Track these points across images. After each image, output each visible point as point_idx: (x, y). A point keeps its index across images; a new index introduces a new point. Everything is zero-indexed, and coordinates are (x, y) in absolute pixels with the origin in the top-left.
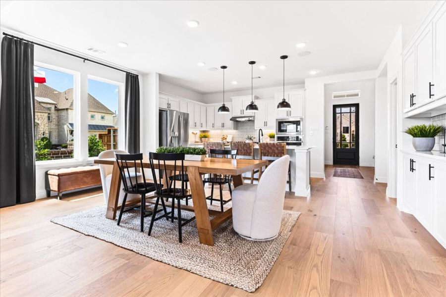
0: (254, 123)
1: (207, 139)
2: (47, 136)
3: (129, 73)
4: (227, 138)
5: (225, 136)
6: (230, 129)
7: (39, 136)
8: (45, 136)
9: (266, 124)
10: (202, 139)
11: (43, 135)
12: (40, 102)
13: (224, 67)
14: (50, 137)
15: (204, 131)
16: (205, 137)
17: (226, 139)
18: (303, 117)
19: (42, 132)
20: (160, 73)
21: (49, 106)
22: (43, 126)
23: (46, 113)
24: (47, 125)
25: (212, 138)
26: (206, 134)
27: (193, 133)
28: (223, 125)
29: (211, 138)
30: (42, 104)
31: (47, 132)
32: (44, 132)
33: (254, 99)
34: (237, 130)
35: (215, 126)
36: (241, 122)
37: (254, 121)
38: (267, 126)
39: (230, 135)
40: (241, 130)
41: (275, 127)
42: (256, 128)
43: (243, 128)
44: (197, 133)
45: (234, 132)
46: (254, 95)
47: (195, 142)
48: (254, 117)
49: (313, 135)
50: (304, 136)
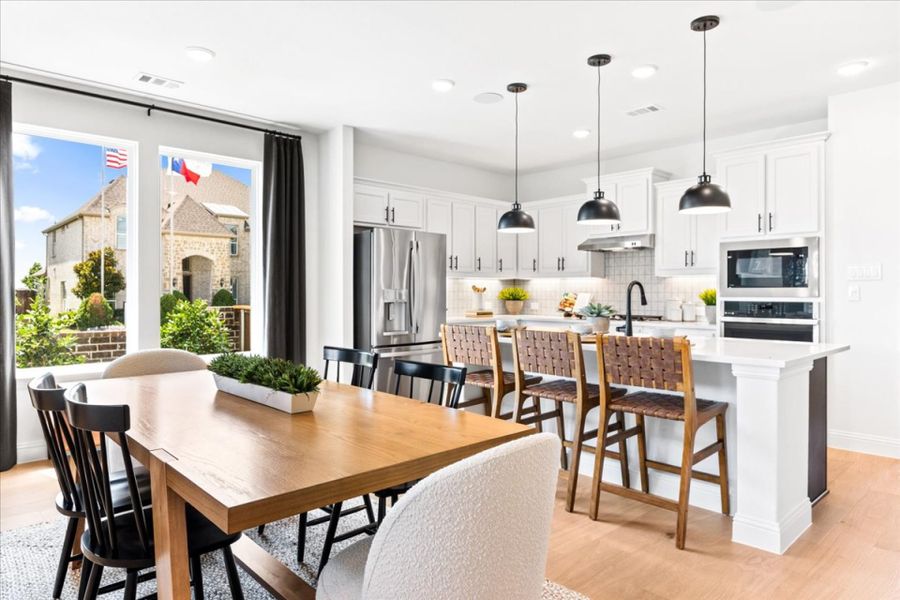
0: (652, 256)
1: (521, 303)
2: (228, 287)
3: (275, 133)
4: (576, 302)
5: (570, 298)
6: (580, 274)
7: (214, 288)
8: (224, 287)
9: (690, 259)
10: (507, 302)
11: (222, 285)
12: (217, 216)
13: (517, 88)
14: (234, 289)
15: (515, 282)
16: (515, 298)
17: (572, 304)
18: (821, 234)
19: (220, 278)
20: (357, 124)
21: (234, 222)
22: (220, 267)
23: (226, 237)
24: (227, 264)
25: (537, 300)
26: (519, 289)
27: (474, 288)
28: (561, 264)
29: (533, 300)
30: (221, 220)
31: (228, 279)
32: (222, 280)
33: (654, 181)
34: (605, 280)
35: (540, 266)
36: (617, 255)
37: (653, 249)
38: (696, 265)
39: (586, 292)
40: (617, 278)
41: (718, 271)
42: (658, 273)
43: (623, 273)
44: (485, 289)
45: (596, 283)
46: (652, 168)
47: (478, 314)
48: (653, 237)
49: (860, 298)
50: (822, 300)
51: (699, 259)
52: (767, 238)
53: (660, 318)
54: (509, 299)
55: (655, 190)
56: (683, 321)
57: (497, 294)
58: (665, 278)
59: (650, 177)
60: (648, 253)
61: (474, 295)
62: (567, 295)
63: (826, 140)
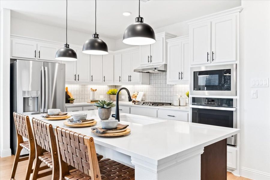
0: (166, 75)
4: (137, 96)
5: (135, 94)
6: (138, 84)
9: (181, 76)
15: (116, 86)
16: (113, 94)
18: (237, 62)
33: (166, 39)
34: (150, 86)
35: (122, 80)
36: (155, 74)
37: (166, 71)
38: (184, 79)
39: (142, 91)
40: (154, 85)
41: (189, 82)
42: (168, 83)
43: (157, 82)
44: (96, 90)
45: (146, 87)
46: (165, 32)
47: (91, 101)
48: (166, 65)
49: (257, 97)
50: (238, 97)
51: (184, 76)
52: (212, 64)
53: (170, 104)
54: (111, 94)
55: (167, 43)
56: (179, 106)
57: (106, 92)
58: (173, 85)
59: (164, 37)
60: (164, 73)
61: (91, 93)
62: (134, 92)
63: (240, 12)
